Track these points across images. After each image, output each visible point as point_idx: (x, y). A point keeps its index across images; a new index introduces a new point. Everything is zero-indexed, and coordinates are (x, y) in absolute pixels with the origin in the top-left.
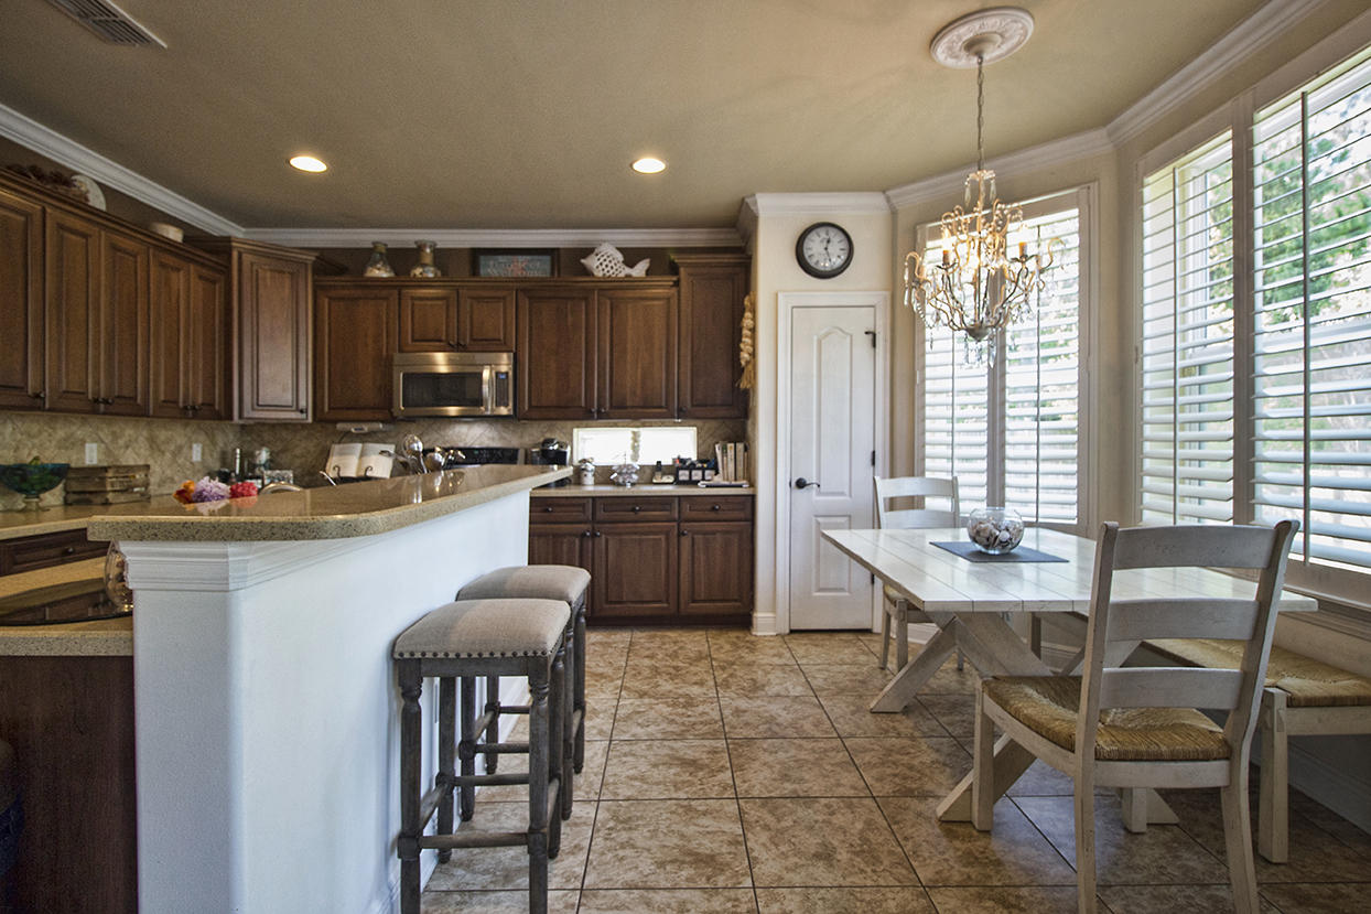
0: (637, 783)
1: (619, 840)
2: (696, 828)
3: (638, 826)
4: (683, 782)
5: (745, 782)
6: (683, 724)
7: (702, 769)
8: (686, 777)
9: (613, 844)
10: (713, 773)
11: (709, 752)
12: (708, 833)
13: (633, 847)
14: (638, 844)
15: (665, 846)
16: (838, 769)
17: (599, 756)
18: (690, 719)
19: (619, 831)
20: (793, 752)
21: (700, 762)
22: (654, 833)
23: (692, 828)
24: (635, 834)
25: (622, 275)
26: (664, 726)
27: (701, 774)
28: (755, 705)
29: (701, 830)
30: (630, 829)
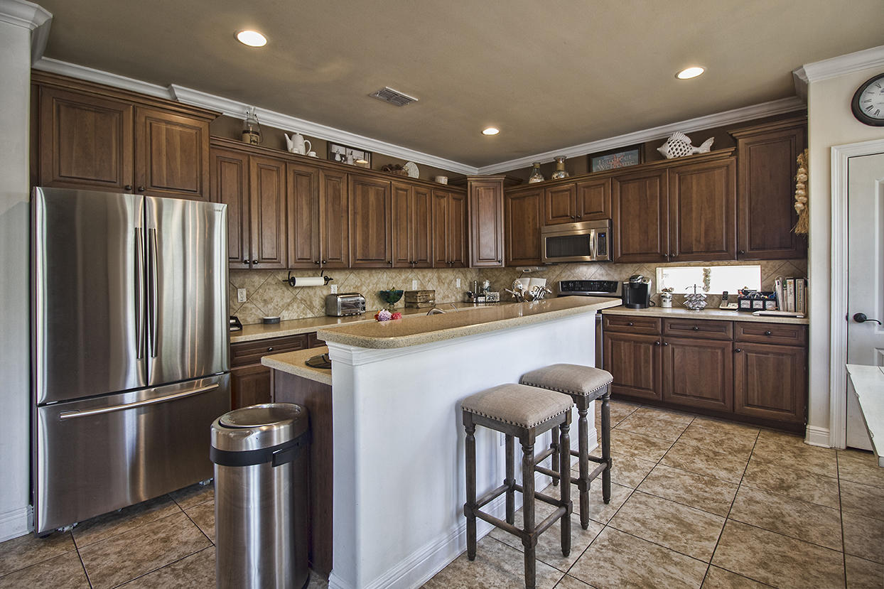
0: (638, 524)
1: (605, 555)
2: (664, 571)
3: (624, 552)
4: (673, 536)
5: (724, 554)
6: (697, 496)
7: (693, 533)
8: (677, 534)
9: (600, 556)
10: (700, 538)
11: (706, 523)
12: (672, 578)
13: (612, 563)
14: (616, 563)
15: (634, 572)
16: (824, 578)
17: (622, 497)
18: (705, 494)
19: (608, 549)
20: (785, 548)
21: (694, 527)
22: (631, 561)
23: (661, 570)
24: (618, 556)
25: (690, 154)
26: (681, 492)
27: (689, 536)
28: (771, 500)
29: (666, 573)
30: (617, 551)
